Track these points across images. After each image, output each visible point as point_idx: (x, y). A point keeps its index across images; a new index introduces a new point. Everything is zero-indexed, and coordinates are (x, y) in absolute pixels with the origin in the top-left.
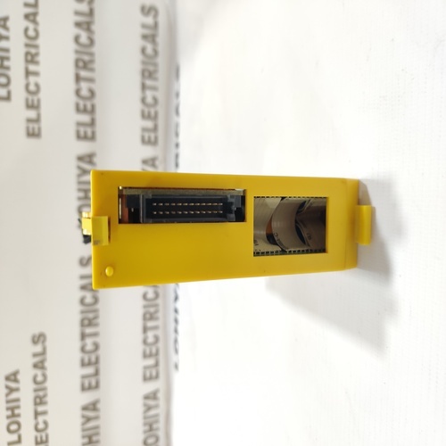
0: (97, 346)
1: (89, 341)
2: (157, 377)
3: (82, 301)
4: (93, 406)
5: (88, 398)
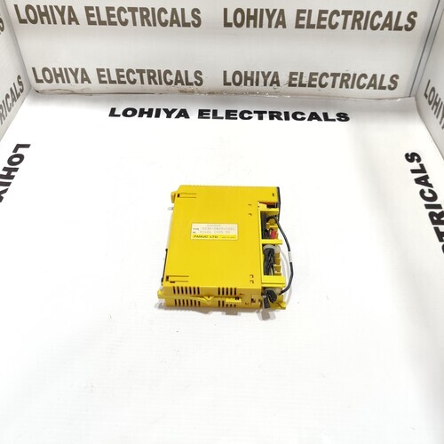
0: (125, 23)
1: (128, 16)
2: (101, 82)
3: (163, 10)
4: (73, 19)
5: (81, 14)
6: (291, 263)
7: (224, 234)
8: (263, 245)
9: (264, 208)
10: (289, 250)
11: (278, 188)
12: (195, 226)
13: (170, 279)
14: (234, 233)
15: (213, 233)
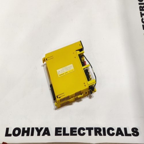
6: (94, 73)
7: (69, 70)
8: (84, 69)
9: (79, 52)
10: (92, 68)
11: (81, 41)
12: (58, 71)
13: (58, 97)
14: (72, 68)
15: (65, 71)
